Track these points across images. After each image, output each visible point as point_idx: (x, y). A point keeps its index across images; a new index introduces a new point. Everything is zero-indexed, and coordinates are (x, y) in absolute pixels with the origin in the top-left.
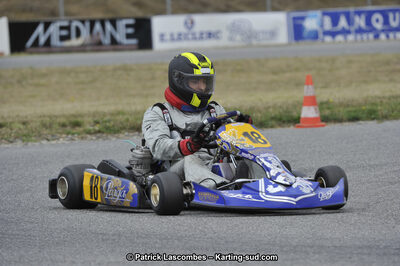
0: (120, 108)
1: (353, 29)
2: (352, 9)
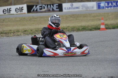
1: (113, 6)
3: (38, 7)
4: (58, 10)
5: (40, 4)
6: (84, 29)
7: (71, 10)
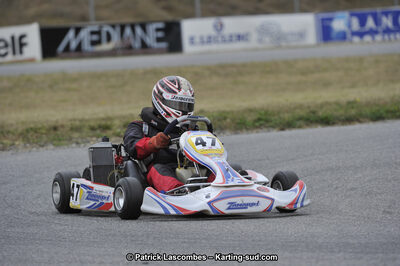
1: (380, 29)
2: (379, 10)
3: (84, 34)
5: (94, 22)
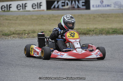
0: (79, 27)
3: (60, 3)
4: (84, 7)
6: (115, 32)
7: (100, 8)
